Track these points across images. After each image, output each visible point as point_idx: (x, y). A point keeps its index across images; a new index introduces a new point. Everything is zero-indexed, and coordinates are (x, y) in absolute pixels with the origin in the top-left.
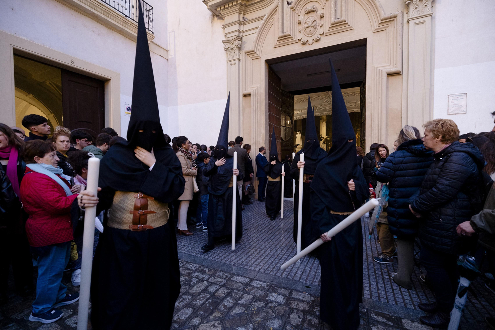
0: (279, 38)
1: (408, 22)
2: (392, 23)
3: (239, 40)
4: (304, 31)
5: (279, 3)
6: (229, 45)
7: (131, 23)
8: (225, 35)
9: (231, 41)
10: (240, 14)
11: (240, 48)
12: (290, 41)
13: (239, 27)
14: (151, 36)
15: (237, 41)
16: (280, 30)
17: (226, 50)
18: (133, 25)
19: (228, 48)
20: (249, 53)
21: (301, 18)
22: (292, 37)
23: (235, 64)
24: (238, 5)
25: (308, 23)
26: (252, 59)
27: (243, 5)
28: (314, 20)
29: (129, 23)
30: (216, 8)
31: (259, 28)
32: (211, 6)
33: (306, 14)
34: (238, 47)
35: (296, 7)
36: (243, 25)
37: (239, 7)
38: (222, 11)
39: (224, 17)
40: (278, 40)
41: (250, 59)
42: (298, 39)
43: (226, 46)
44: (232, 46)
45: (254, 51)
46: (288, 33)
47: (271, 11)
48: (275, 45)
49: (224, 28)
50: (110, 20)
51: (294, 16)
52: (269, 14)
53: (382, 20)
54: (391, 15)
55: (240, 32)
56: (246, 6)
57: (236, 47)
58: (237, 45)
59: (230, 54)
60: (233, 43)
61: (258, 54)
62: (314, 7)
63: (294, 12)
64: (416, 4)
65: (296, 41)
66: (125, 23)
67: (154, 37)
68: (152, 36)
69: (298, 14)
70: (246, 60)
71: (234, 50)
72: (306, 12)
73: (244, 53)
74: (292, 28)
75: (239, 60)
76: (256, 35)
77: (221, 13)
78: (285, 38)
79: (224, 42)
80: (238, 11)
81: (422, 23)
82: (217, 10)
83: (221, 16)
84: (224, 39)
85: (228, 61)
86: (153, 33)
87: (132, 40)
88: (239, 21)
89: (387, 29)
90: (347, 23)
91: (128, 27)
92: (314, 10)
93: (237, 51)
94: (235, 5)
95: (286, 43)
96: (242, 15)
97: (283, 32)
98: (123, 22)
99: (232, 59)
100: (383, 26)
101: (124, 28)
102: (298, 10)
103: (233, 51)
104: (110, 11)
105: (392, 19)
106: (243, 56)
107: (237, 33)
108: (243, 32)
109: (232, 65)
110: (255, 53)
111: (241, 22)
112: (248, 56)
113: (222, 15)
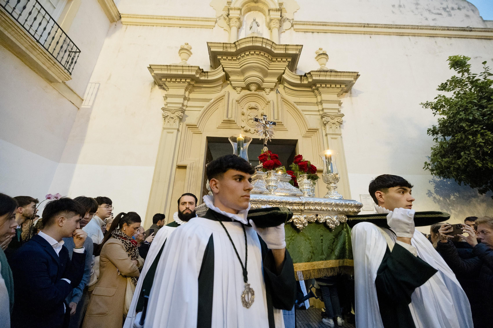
0: (223, 121)
1: (326, 135)
2: (316, 133)
3: (181, 112)
4: (247, 122)
5: (226, 94)
6: (169, 114)
7: (42, 52)
8: (166, 104)
9: (173, 111)
10: (186, 91)
11: (181, 120)
12: (233, 126)
13: (184, 101)
14: (67, 76)
15: (180, 112)
16: (225, 114)
17: (165, 117)
18: (45, 55)
19: (168, 116)
20: (190, 126)
21: (245, 111)
22: (236, 123)
23: (172, 133)
24: (186, 83)
25: (251, 116)
26: (192, 133)
27: (191, 84)
28: (256, 115)
29: (40, 50)
30: (162, 78)
31: (204, 108)
32: (157, 74)
33: (249, 109)
34: (180, 118)
35: (241, 101)
36: (188, 101)
37: (187, 85)
38: (167, 82)
39: (169, 89)
40: (222, 123)
41: (190, 132)
42: (241, 127)
43: (166, 113)
44: (172, 116)
45: (196, 126)
46: (233, 119)
47: (218, 97)
48: (219, 126)
49: (166, 97)
50: (9, 35)
51: (238, 107)
52: (215, 100)
53: (309, 130)
54: (315, 127)
55: (183, 105)
56: (194, 86)
57: (177, 117)
58: (178, 116)
59: (168, 122)
60: (174, 113)
61: (200, 129)
62: (257, 106)
63: (239, 104)
64: (330, 125)
65: (239, 127)
66: (32, 47)
67: (71, 79)
68: (69, 76)
69: (242, 107)
70: (186, 132)
71: (174, 120)
72: (250, 108)
73: (185, 125)
74: (236, 116)
75: (178, 130)
76: (201, 112)
77: (166, 84)
78: (229, 122)
79: (163, 109)
80: (185, 88)
81: (336, 138)
82: (162, 80)
83: (164, 86)
84: (164, 107)
85: (164, 129)
86: (71, 74)
87: (34, 71)
88: (184, 96)
89: (312, 137)
90: (283, 125)
91: (35, 53)
92: (256, 108)
93: (177, 121)
94: (183, 82)
95: (230, 127)
96: (187, 93)
97: (227, 117)
98: (30, 45)
99: (170, 127)
100: (310, 134)
101: (28, 52)
102: (242, 103)
103: (172, 120)
104: (13, 25)
105: (315, 131)
106: (183, 127)
107: (181, 106)
108: (187, 106)
109: (168, 133)
110: (198, 128)
111: (186, 97)
112: (189, 129)
113: (166, 86)
